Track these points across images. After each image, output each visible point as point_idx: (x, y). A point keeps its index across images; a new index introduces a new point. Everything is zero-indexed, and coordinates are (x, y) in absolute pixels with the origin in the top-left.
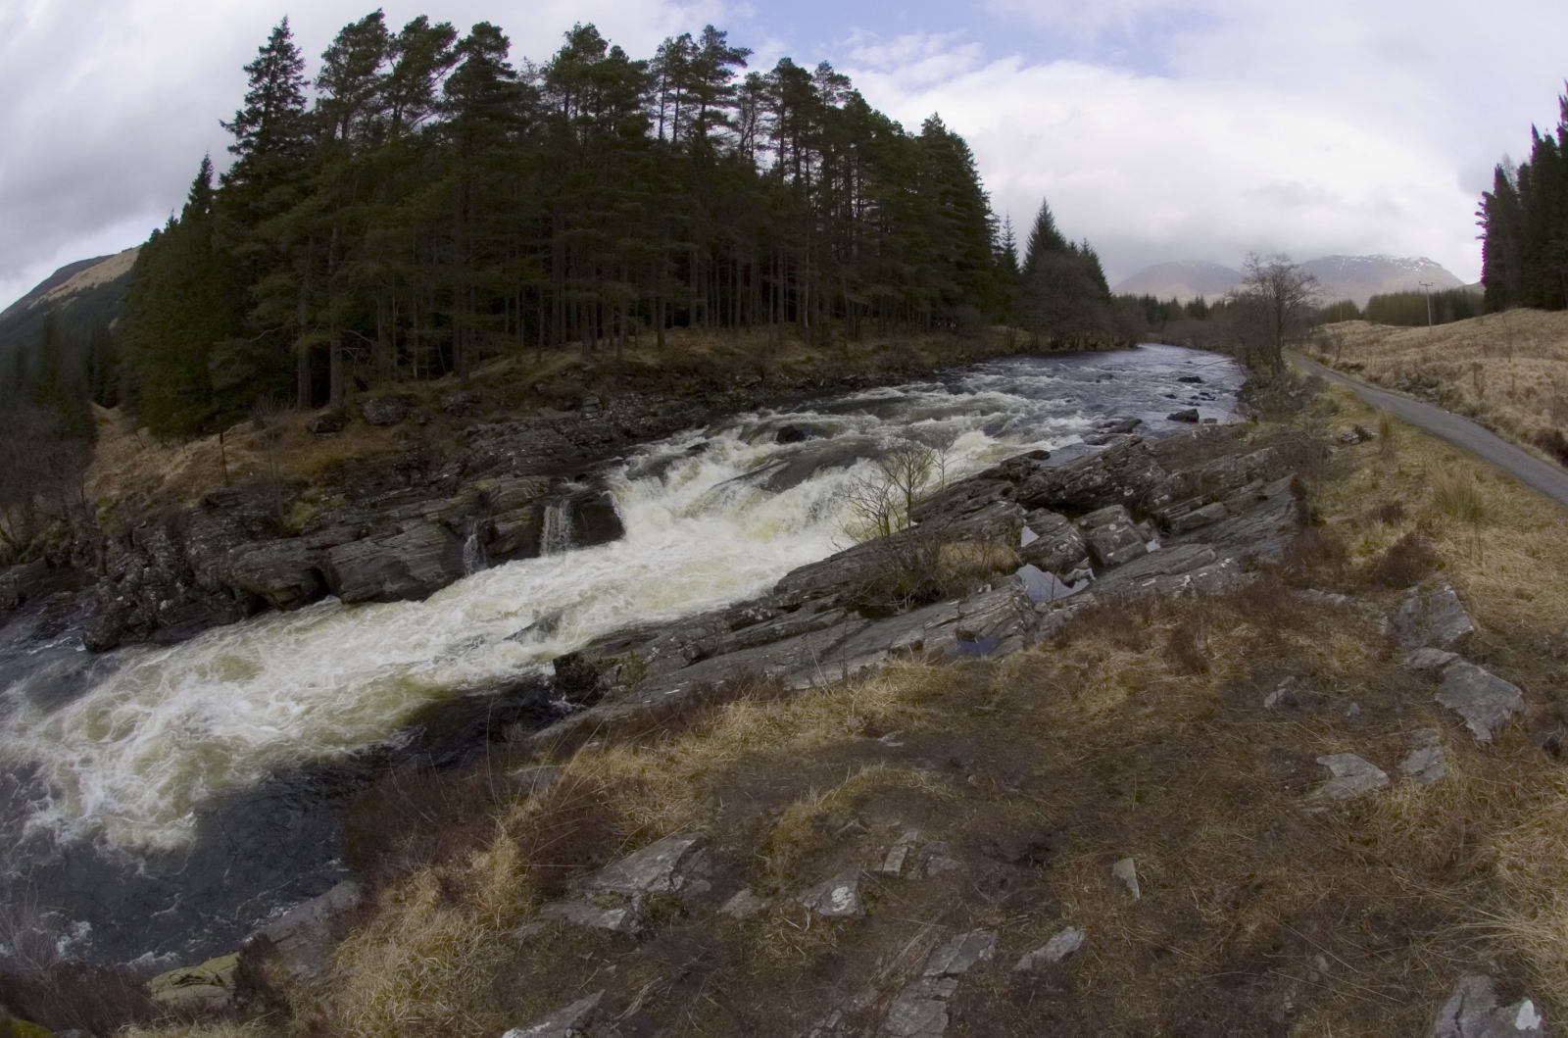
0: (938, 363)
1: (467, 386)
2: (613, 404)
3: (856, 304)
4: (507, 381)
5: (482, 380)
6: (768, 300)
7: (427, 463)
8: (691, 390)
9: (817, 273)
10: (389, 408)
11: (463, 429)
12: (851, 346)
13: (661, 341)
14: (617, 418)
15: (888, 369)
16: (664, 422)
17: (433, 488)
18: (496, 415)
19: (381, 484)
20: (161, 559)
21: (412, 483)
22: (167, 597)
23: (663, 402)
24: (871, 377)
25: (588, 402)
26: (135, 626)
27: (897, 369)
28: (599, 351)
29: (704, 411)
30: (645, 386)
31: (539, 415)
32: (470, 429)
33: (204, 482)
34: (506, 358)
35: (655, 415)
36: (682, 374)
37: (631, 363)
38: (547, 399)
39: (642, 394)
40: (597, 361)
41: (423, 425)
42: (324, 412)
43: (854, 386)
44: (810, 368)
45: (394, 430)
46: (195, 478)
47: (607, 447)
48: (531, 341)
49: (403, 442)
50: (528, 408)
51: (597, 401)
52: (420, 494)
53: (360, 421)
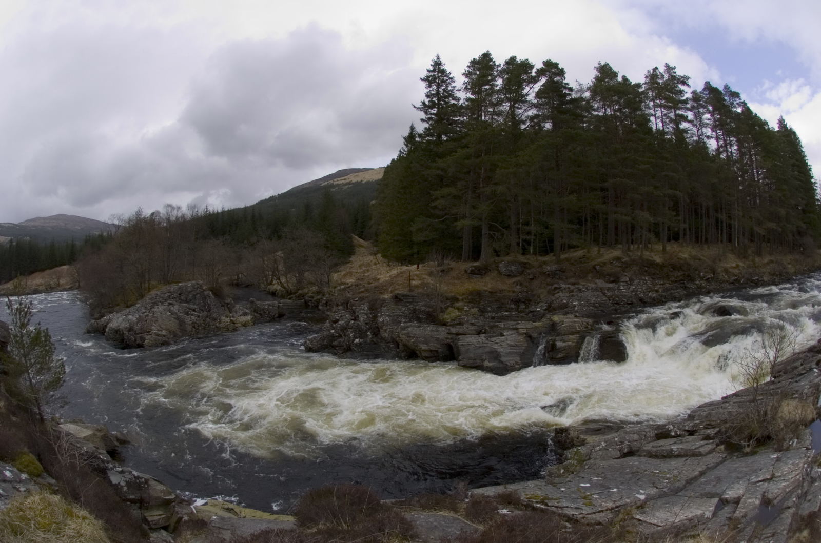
0: (795, 272)
1: (558, 262)
2: (636, 282)
3: (760, 234)
4: (581, 262)
5: (567, 259)
6: (718, 229)
7: (530, 301)
8: (678, 279)
9: (741, 214)
10: (513, 268)
11: (552, 285)
12: (757, 260)
13: (664, 249)
14: (637, 291)
15: (773, 275)
16: (661, 297)
17: (530, 315)
18: (572, 280)
19: (501, 307)
20: (362, 319)
21: (519, 310)
22: (360, 338)
23: (663, 284)
24: (765, 279)
25: (622, 280)
26: (337, 346)
27: (777, 275)
28: (631, 251)
29: (683, 292)
30: (654, 274)
31: (596, 283)
32: (556, 286)
33: (397, 287)
34: (583, 249)
35: (657, 291)
36: (674, 269)
37: (647, 260)
38: (600, 275)
39: (652, 278)
40: (629, 256)
41: (532, 279)
42: (476, 264)
43: (757, 284)
44: (737, 272)
45: (514, 280)
46: (393, 284)
47: (629, 306)
48: (596, 241)
49: (518, 287)
50: (590, 279)
51: (628, 279)
52: (522, 317)
53: (496, 272)
